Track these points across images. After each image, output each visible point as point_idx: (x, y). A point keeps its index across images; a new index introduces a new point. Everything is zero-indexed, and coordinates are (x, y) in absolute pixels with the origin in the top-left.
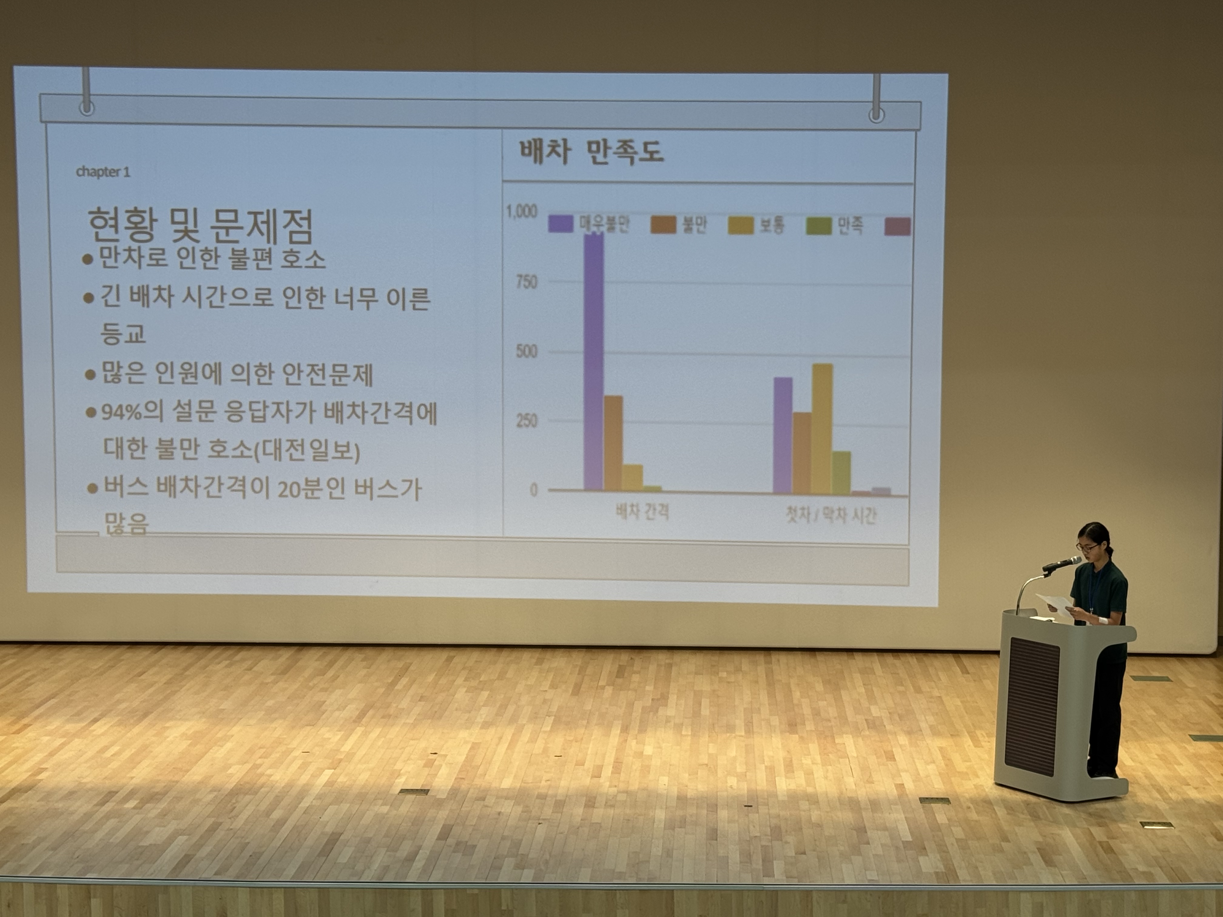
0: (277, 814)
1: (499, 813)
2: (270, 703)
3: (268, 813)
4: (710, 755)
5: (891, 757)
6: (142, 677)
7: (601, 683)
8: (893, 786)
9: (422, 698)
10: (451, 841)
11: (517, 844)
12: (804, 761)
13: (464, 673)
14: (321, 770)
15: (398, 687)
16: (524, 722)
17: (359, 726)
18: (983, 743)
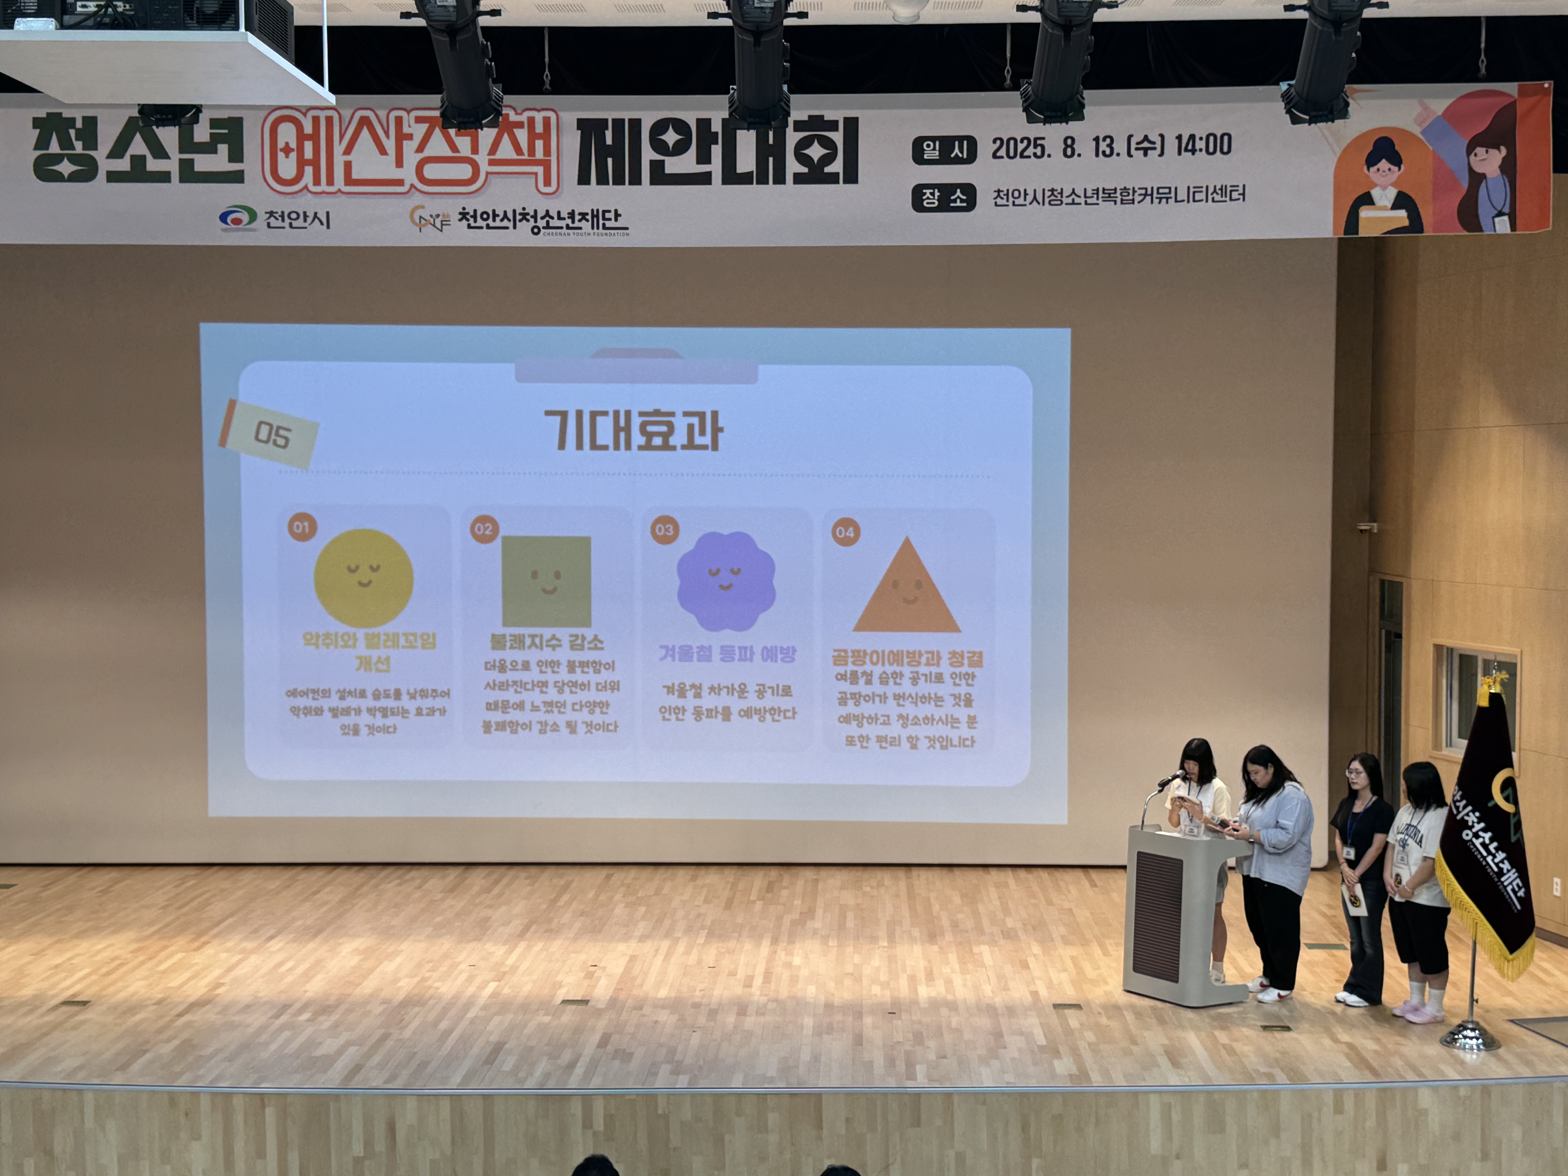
0: (444, 1025)
1: (656, 1022)
2: (438, 919)
3: (435, 1024)
4: (856, 966)
5: (1025, 966)
6: (317, 896)
7: (752, 898)
8: (1028, 993)
9: (582, 914)
10: (610, 1048)
11: (672, 1051)
12: (944, 970)
13: (623, 889)
14: (486, 983)
15: (561, 903)
16: (680, 935)
17: (522, 940)
18: (1112, 952)
